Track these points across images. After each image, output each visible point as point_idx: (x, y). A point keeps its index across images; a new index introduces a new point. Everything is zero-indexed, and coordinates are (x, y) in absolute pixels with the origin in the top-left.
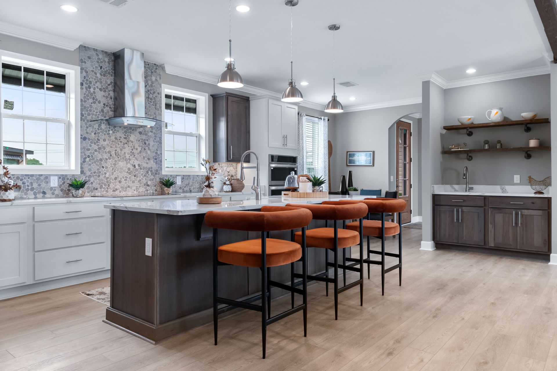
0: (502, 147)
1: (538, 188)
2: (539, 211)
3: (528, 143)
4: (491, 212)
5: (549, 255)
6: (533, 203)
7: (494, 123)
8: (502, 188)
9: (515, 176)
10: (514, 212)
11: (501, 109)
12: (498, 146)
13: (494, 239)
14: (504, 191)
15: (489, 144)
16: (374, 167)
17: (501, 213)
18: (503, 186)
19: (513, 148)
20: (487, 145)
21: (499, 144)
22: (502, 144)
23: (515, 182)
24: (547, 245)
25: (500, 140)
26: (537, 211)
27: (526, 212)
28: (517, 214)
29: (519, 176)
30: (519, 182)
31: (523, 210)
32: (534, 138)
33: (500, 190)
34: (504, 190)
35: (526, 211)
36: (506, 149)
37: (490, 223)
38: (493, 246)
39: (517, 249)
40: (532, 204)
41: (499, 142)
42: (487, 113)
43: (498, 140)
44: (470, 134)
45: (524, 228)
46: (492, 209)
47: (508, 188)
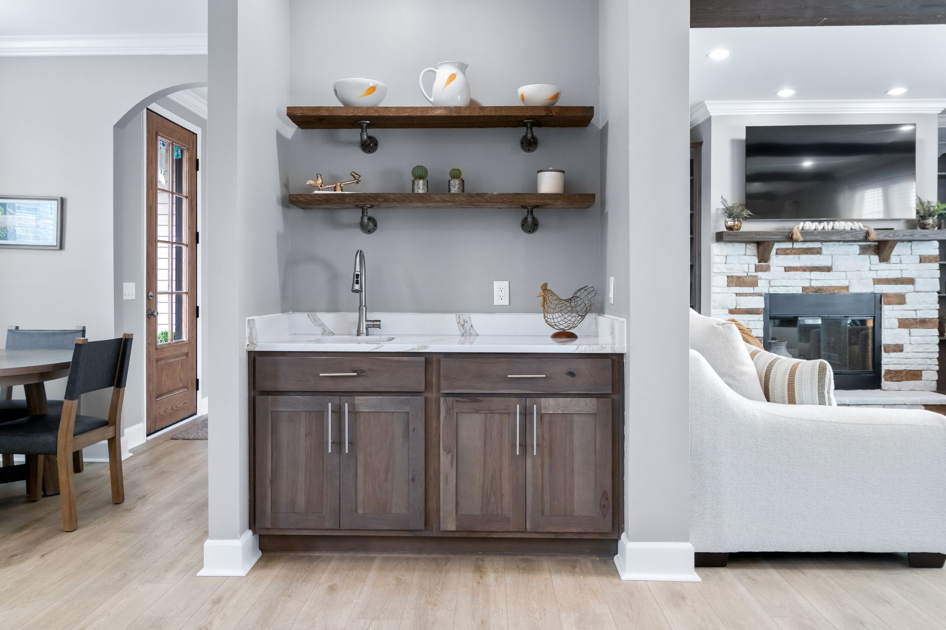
0: (463, 191)
1: (562, 320)
2: (588, 400)
3: (535, 183)
4: (449, 411)
5: (616, 541)
6: (572, 374)
7: (446, 108)
8: (462, 322)
9: (497, 285)
10: (518, 406)
11: (463, 67)
12: (455, 189)
13: (457, 504)
14: (467, 332)
15: (427, 179)
16: (62, 252)
17: (477, 412)
18: (465, 316)
19: (500, 194)
20: (421, 182)
21: (457, 182)
22: (463, 181)
23: (497, 302)
24: (611, 511)
25: (458, 170)
26: (582, 401)
27: (551, 405)
28: (526, 414)
29: (506, 284)
30: (506, 302)
31: (543, 400)
32: (551, 168)
33: (456, 330)
34: (467, 326)
35: (551, 401)
36: (478, 194)
37: (445, 449)
38: (454, 528)
39: (525, 532)
40: (569, 377)
41: (456, 174)
42: (423, 76)
43: (454, 169)
44: (369, 146)
45: (547, 458)
46: (450, 399)
47: (478, 320)
